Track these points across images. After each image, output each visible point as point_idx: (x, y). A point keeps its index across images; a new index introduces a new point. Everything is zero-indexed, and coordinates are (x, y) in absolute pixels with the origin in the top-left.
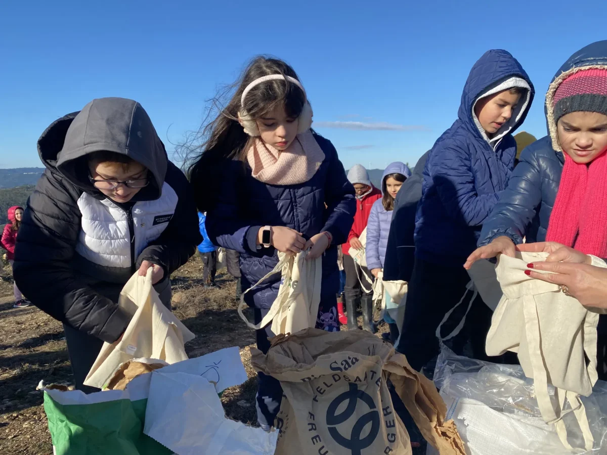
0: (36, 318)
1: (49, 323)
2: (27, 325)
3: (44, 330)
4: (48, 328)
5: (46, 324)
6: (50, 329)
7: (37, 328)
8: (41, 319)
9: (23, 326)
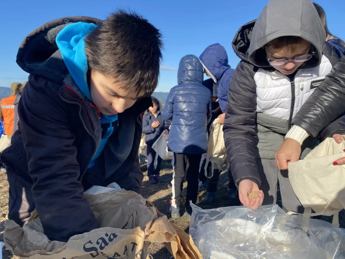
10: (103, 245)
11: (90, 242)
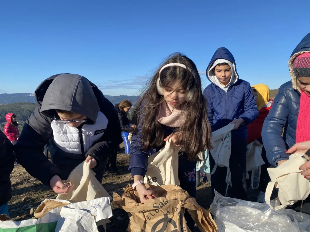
0: (20, 171)
1: (26, 173)
2: (14, 174)
3: (23, 177)
4: (25, 176)
5: (24, 174)
6: (26, 176)
7: (20, 176)
8: (22, 171)
9: (13, 175)
10: (162, 206)
11: (156, 203)
